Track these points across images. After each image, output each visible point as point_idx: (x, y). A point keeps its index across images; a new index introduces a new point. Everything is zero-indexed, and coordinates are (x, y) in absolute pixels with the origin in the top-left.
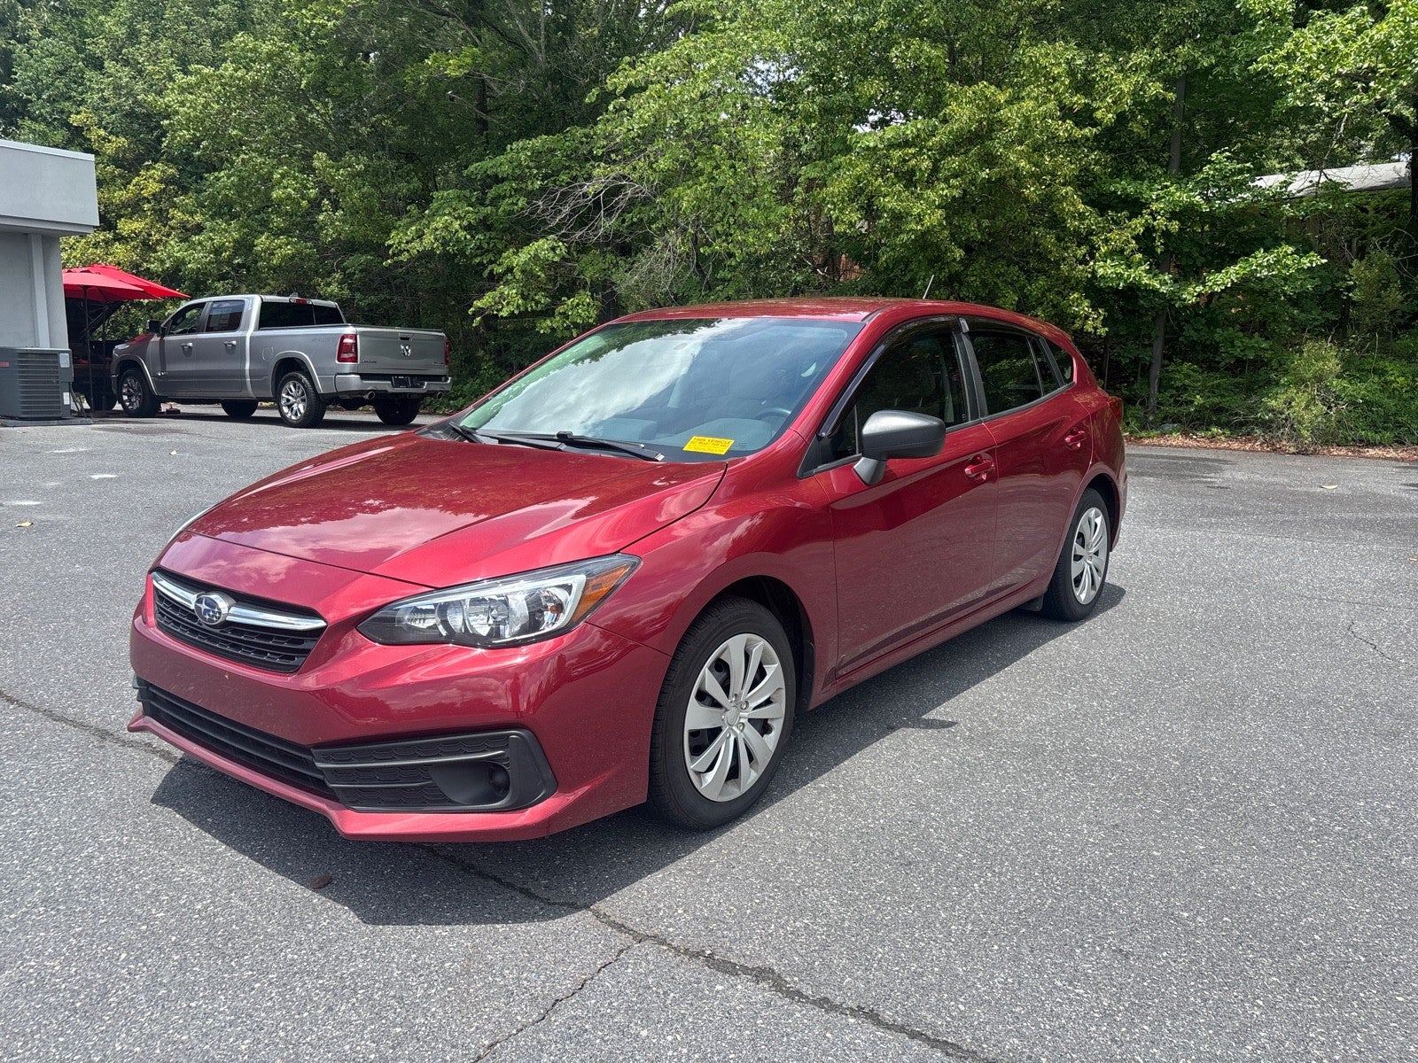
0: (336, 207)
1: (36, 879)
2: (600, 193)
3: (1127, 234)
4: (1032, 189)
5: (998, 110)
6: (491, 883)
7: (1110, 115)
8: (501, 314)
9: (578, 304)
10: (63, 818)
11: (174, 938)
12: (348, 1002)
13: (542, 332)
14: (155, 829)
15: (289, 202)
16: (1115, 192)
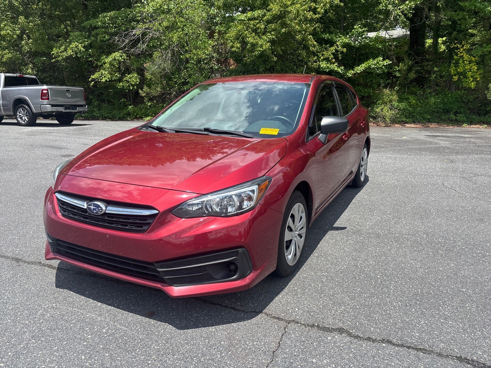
0: (29, 38)
1: (23, 328)
2: (140, 34)
3: (330, 53)
4: (299, 36)
5: (287, 7)
6: (219, 306)
7: (322, 10)
8: (102, 81)
9: (132, 77)
10: (20, 299)
11: (101, 346)
12: (192, 364)
13: (119, 87)
14: (65, 299)
15: (8, 36)
16: (324, 38)
